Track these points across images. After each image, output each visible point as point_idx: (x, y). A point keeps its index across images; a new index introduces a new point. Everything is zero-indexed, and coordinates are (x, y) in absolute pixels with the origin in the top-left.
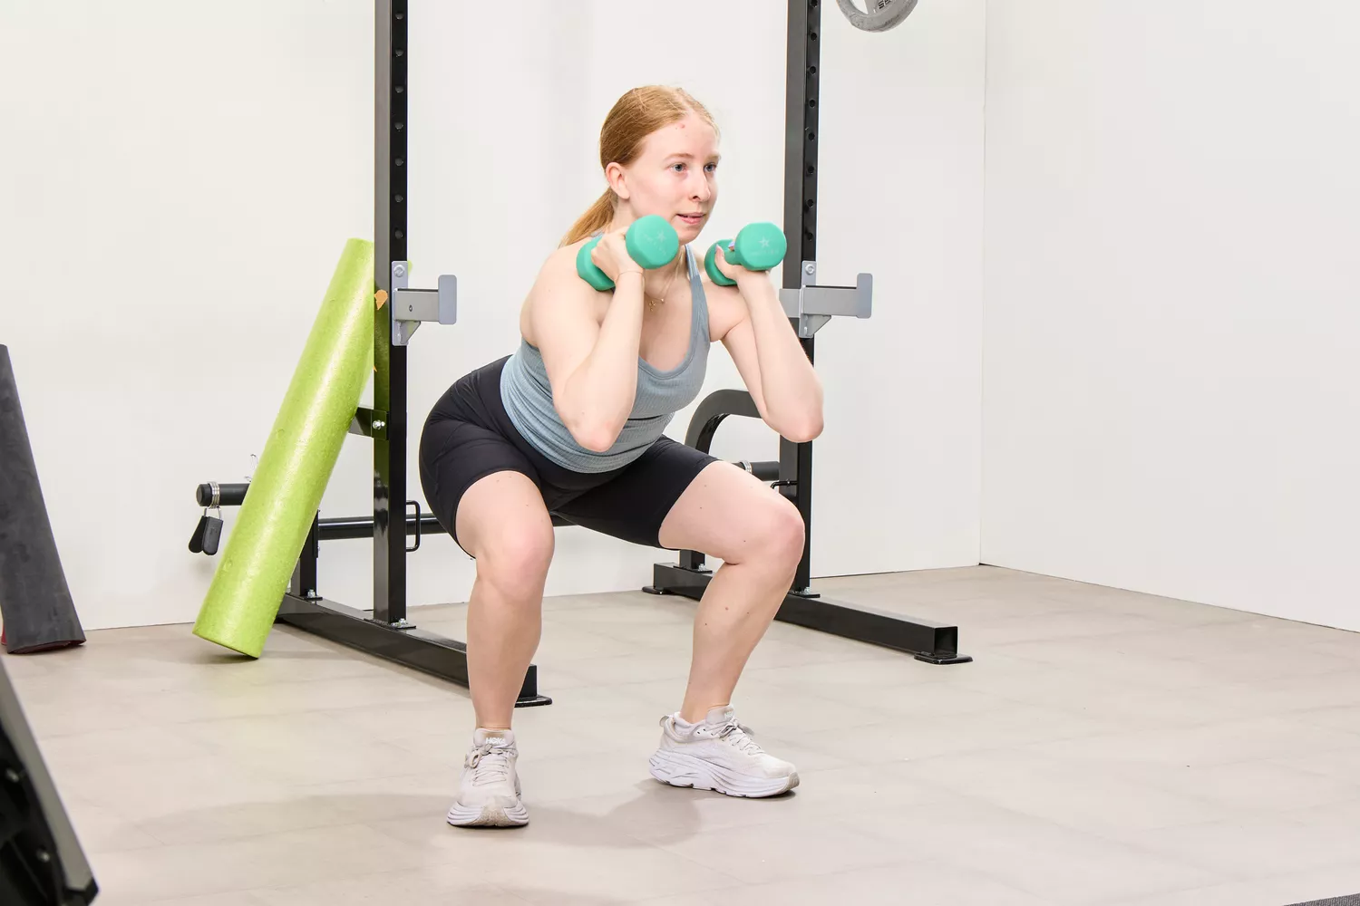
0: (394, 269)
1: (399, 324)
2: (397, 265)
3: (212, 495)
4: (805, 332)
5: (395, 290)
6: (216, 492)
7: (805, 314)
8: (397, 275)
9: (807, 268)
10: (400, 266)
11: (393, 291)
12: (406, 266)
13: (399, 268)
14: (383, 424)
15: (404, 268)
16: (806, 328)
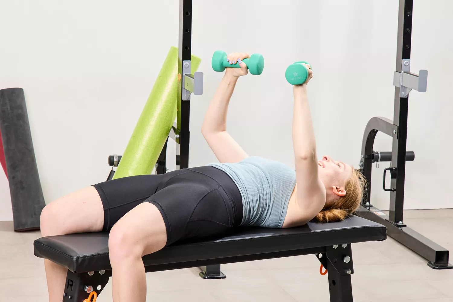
0: (184, 64)
1: (186, 91)
2: (186, 63)
3: (114, 161)
4: (403, 95)
5: (184, 74)
6: (116, 159)
7: (402, 86)
8: (185, 67)
9: (405, 63)
10: (187, 63)
11: (183, 75)
12: (190, 63)
13: (186, 64)
14: (179, 136)
15: (189, 64)
16: (403, 93)
